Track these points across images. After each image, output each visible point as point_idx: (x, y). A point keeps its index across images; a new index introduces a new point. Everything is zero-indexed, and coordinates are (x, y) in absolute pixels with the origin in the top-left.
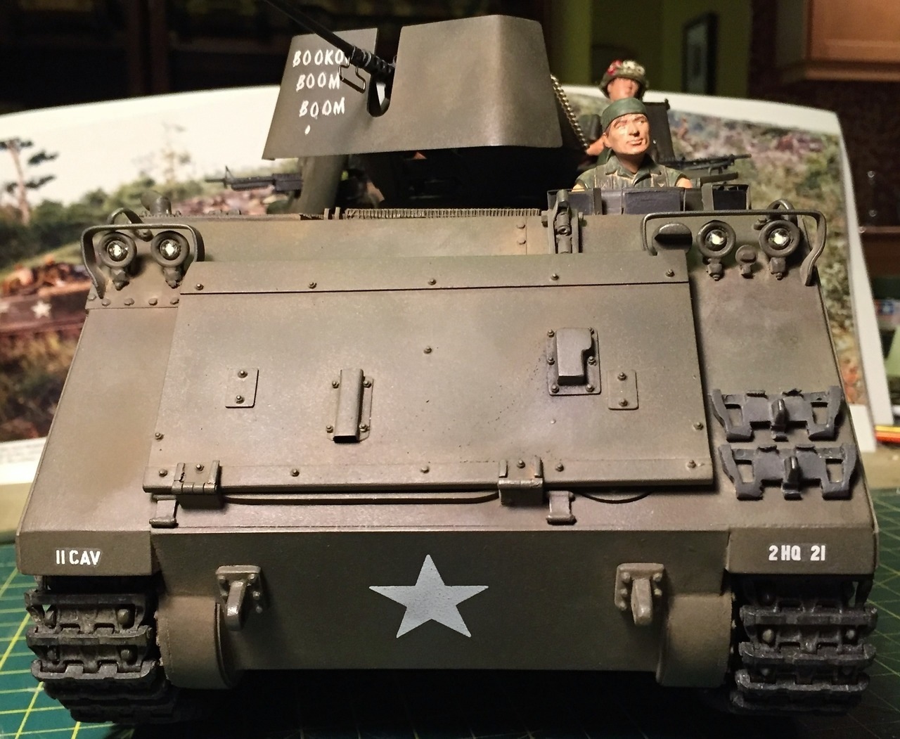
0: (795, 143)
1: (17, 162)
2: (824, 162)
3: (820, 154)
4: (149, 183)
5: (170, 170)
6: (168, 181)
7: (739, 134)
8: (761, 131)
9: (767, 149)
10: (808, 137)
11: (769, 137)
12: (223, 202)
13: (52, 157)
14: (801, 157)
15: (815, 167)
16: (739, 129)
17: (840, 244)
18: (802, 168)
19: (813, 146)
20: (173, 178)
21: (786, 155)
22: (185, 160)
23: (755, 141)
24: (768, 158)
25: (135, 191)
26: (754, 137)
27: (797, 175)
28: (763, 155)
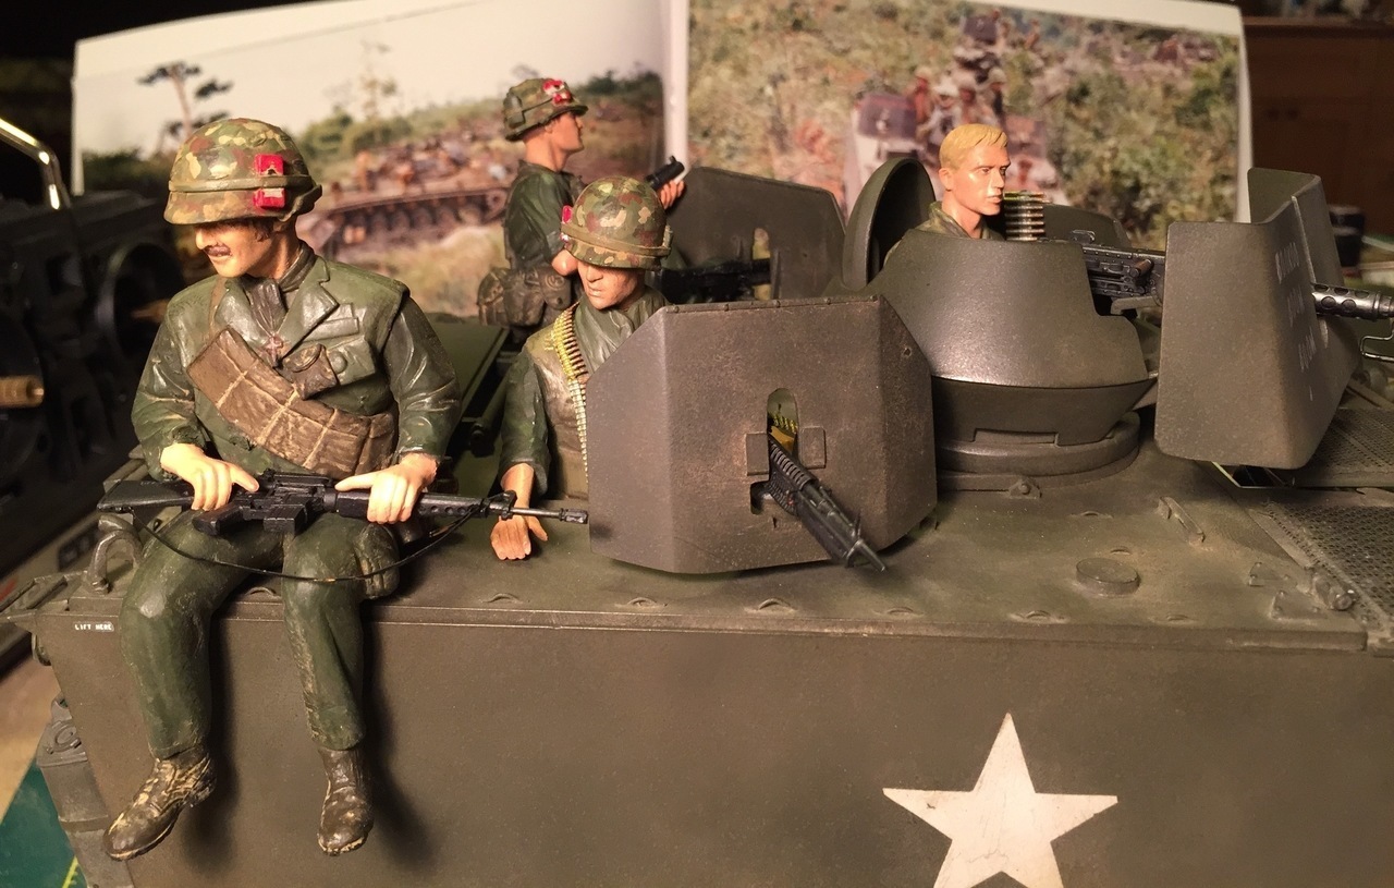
0: (1181, 50)
1: (182, 96)
2: (1217, 75)
3: (1213, 65)
4: (346, 121)
5: (371, 104)
6: (369, 119)
7: (1107, 39)
8: (1137, 33)
9: (1143, 59)
10: (1197, 41)
11: (1146, 41)
12: (438, 145)
13: (225, 88)
14: (1186, 69)
15: (1204, 83)
16: (1107, 32)
17: (1227, 191)
18: (1187, 85)
19: (1204, 53)
20: (376, 113)
21: (1167, 68)
22: (390, 89)
23: (1128, 49)
24: (1142, 71)
25: (329, 132)
26: (1126, 43)
27: (1179, 96)
28: (1136, 68)
